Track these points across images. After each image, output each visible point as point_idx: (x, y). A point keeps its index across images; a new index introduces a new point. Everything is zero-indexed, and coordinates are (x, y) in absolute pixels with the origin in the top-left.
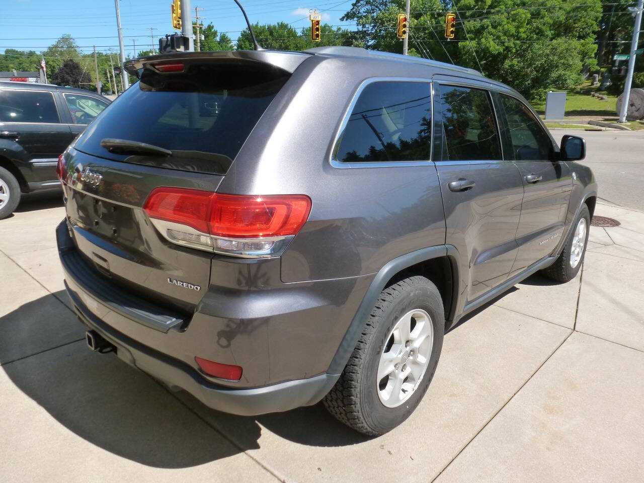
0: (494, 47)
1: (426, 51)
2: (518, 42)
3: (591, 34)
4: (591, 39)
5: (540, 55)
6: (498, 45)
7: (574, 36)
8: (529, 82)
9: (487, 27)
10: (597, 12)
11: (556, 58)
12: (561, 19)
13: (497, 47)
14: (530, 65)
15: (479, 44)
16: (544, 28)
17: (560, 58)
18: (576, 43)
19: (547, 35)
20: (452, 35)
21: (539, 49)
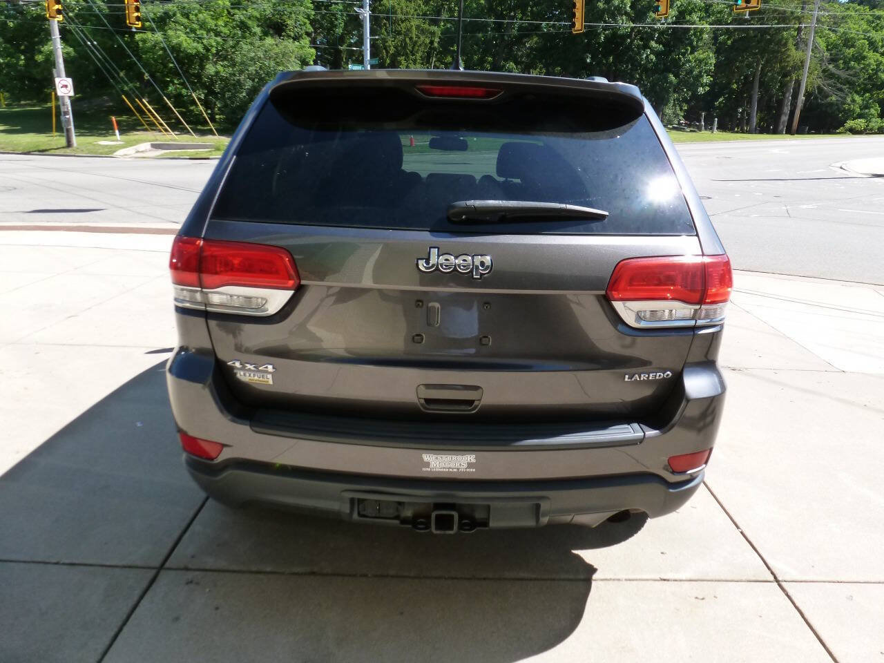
0: (189, 44)
1: (92, 44)
2: (219, 39)
3: (304, 36)
4: (306, 41)
5: (252, 59)
6: (194, 41)
7: (289, 36)
8: (244, 94)
9: (175, 15)
10: (308, 8)
11: (272, 64)
12: (268, 12)
13: (195, 44)
14: (241, 72)
15: (166, 37)
16: (250, 23)
17: (278, 64)
18: (291, 45)
19: (255, 33)
20: (137, 23)
21: (249, 51)
